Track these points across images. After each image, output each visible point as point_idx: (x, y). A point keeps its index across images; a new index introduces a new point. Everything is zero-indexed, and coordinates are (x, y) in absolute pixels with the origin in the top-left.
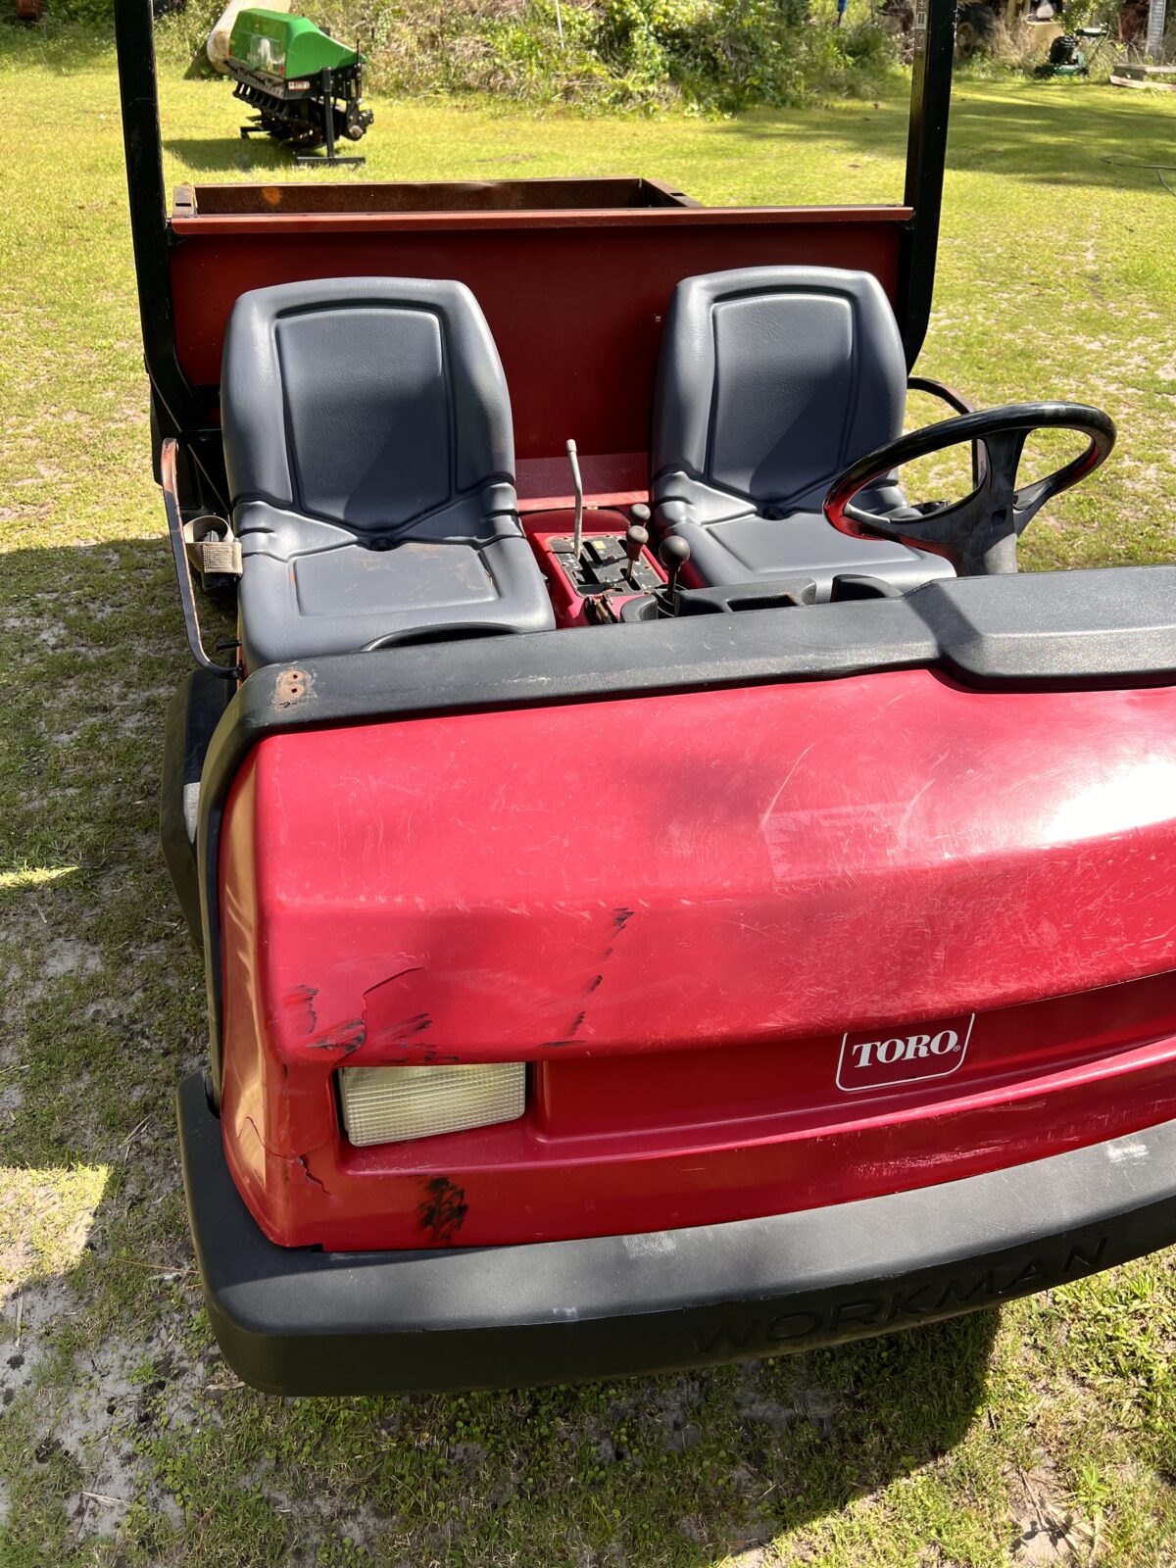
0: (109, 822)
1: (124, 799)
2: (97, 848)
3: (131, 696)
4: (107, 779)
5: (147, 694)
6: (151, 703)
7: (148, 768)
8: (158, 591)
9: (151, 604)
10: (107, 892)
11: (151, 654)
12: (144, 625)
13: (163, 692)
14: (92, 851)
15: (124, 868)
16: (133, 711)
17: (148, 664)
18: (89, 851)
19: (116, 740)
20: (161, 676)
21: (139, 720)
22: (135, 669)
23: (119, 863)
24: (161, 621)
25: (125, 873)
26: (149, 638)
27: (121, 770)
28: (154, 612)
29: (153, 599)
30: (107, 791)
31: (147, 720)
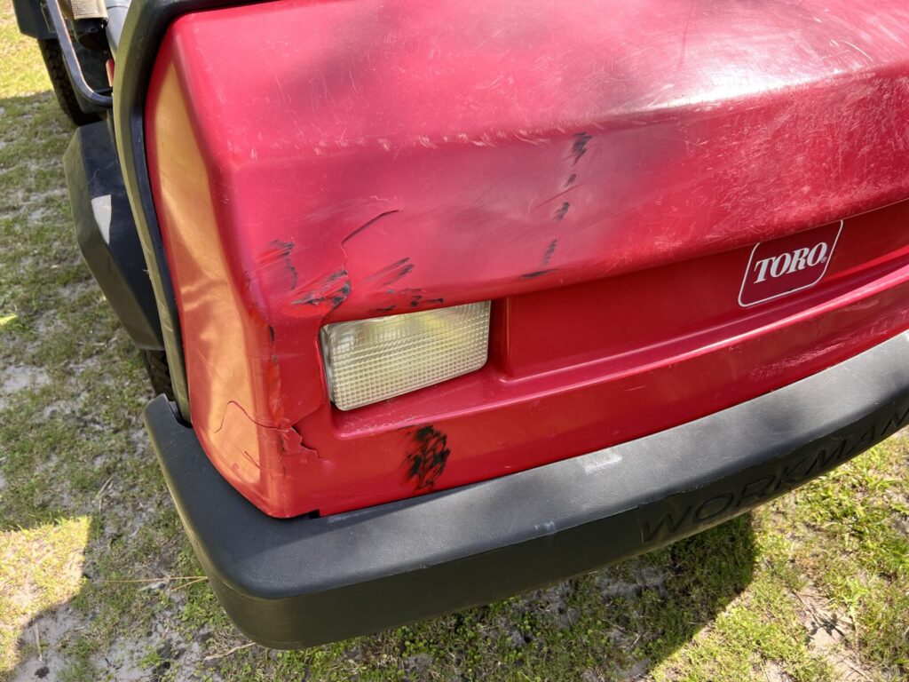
0: (34, 282)
1: (42, 265)
2: (29, 301)
3: (32, 198)
4: (26, 254)
5: (45, 195)
6: (49, 201)
7: (57, 243)
8: (40, 128)
9: (36, 137)
10: (42, 329)
11: (43, 169)
12: (33, 151)
13: (58, 192)
14: (25, 304)
15: (52, 312)
16: (37, 207)
17: (41, 175)
18: (22, 303)
19: (27, 227)
20: (53, 182)
21: (43, 213)
22: (32, 180)
23: (48, 308)
24: (46, 146)
25: (55, 314)
26: (39, 158)
27: (36, 246)
28: (39, 142)
29: (36, 133)
30: (28, 262)
31: (49, 212)
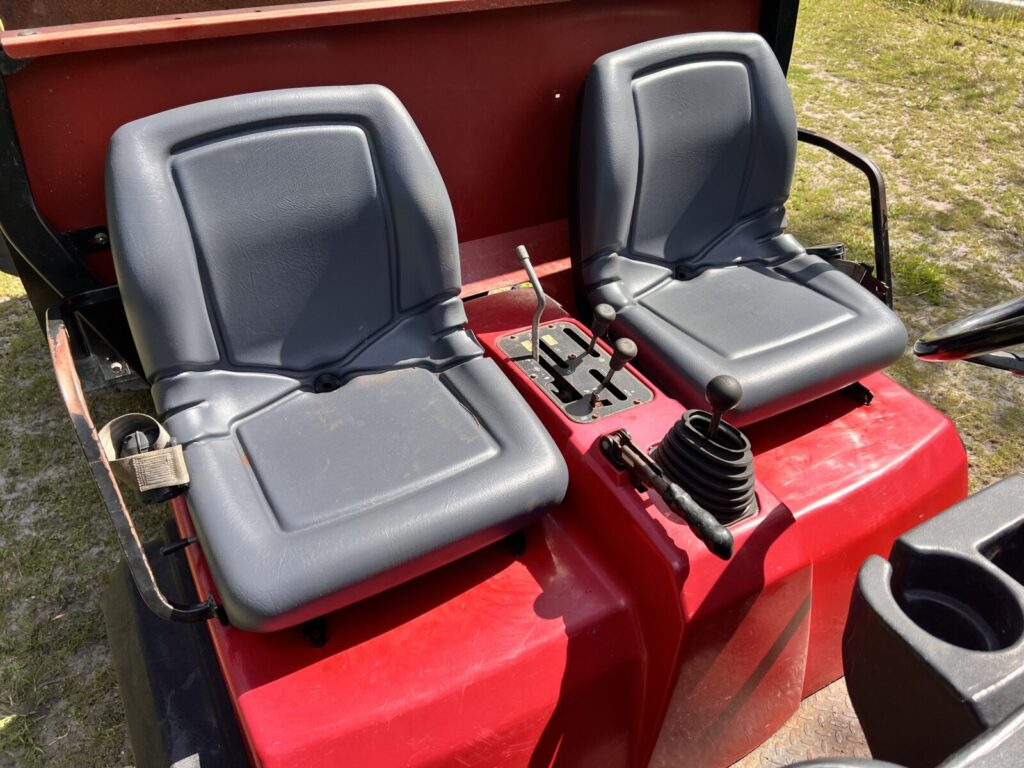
0: (33, 648)
15: (62, 704)
20: (46, 456)
21: (35, 513)
22: (16, 452)
23: (57, 699)
24: (33, 392)
25: (66, 711)
26: (23, 414)
27: (31, 578)
30: (21, 609)
31: (44, 510)
